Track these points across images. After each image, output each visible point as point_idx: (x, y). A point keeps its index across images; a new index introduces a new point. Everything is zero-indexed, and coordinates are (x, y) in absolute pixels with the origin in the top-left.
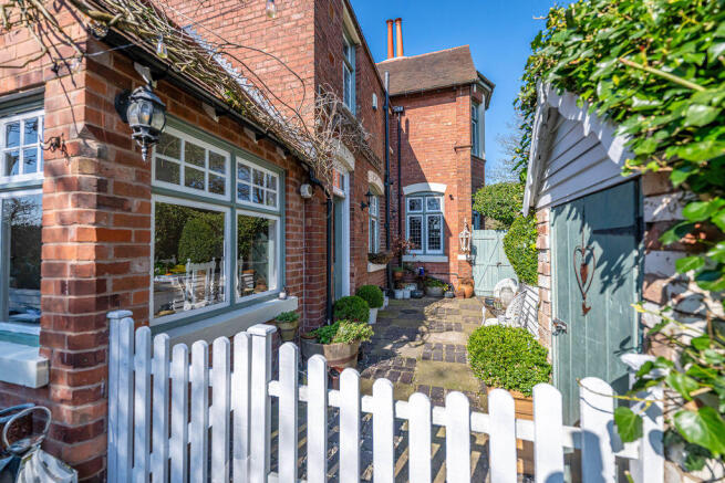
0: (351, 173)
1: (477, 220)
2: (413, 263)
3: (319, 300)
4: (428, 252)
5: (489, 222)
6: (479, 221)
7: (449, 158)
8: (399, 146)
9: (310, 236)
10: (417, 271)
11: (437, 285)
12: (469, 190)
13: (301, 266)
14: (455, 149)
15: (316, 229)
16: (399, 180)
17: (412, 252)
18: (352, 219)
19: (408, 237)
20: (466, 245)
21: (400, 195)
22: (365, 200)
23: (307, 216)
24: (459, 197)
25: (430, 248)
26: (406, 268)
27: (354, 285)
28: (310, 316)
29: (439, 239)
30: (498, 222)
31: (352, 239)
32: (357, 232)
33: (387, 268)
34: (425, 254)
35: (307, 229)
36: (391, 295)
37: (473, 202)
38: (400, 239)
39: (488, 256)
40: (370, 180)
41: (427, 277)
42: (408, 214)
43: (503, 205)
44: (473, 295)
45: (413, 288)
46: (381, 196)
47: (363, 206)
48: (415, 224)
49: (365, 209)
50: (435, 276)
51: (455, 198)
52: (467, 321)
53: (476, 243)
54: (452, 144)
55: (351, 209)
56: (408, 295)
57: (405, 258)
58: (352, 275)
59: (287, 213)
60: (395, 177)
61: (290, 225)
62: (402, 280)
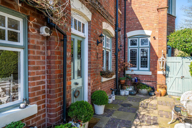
0: (89, 22)
1: (170, 51)
2: (132, 75)
3: (57, 105)
4: (140, 69)
5: (177, 52)
6: (171, 52)
7: (154, 15)
8: (125, 9)
9: (49, 63)
10: (133, 80)
11: (145, 88)
12: (165, 33)
13: (43, 82)
14: (158, 10)
15: (55, 58)
16: (125, 29)
17: (131, 69)
18: (89, 51)
19: (129, 60)
20: (163, 66)
21: (125, 37)
22: (99, 39)
23: (48, 48)
24: (159, 38)
25: (141, 67)
26: (128, 78)
27: (90, 90)
28: (50, 116)
29: (147, 62)
30: (182, 52)
31: (89, 63)
32: (93, 58)
33: (116, 78)
34: (138, 70)
35: (48, 57)
36: (117, 93)
37: (168, 41)
38: (125, 61)
39: (175, 73)
40: (104, 28)
41: (139, 84)
42: (130, 47)
43: (187, 42)
44: (166, 94)
45: (131, 89)
46: (113, 38)
47: (98, 43)
48: (133, 54)
49: (100, 44)
50: (144, 83)
51: (157, 38)
52: (161, 116)
53: (169, 64)
54: (156, 7)
55: (89, 44)
56: (127, 93)
57: (127, 72)
58: (89, 84)
59: (29, 47)
60: (123, 27)
61: (31, 55)
62: (125, 84)
